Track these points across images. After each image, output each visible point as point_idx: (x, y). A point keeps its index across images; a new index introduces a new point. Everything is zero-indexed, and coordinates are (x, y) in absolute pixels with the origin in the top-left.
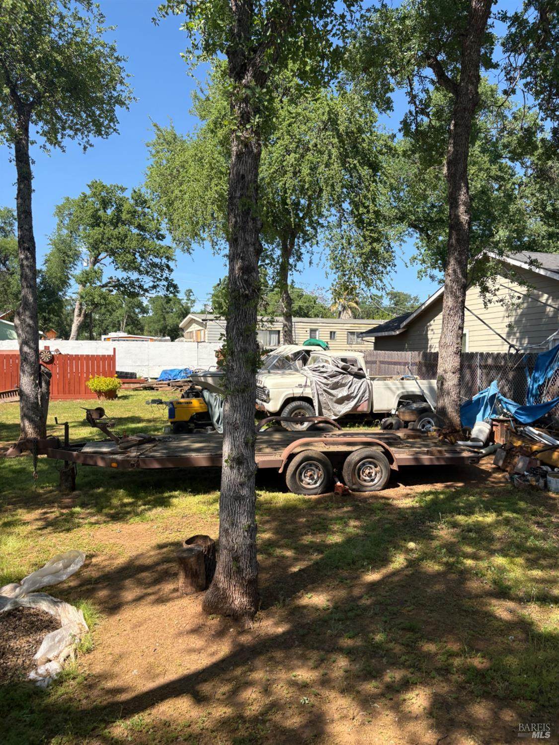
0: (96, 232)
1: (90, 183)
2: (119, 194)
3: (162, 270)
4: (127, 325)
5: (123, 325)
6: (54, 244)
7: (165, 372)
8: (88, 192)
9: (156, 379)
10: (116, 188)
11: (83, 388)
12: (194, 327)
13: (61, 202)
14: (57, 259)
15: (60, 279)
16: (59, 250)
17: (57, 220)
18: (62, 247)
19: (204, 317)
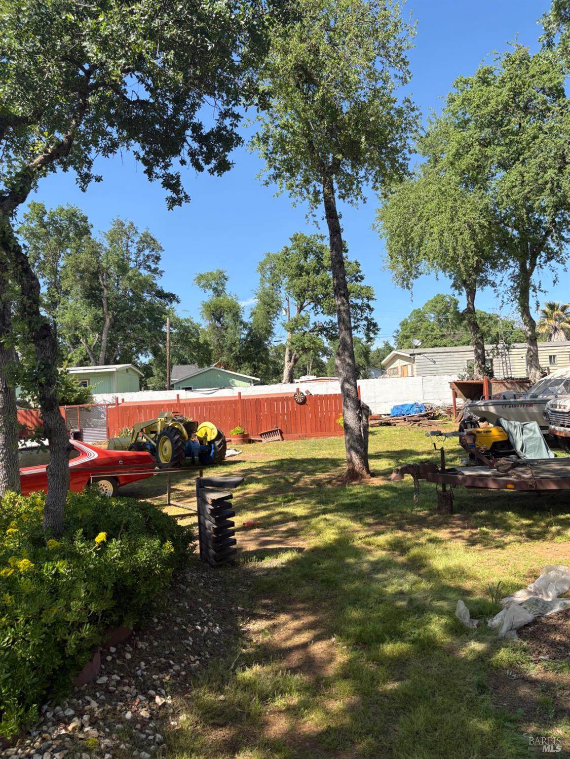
0: (300, 282)
1: (292, 237)
2: (319, 242)
3: (362, 310)
4: (313, 368)
5: (309, 369)
6: (260, 298)
7: (396, 408)
8: (290, 245)
9: (388, 415)
10: (316, 238)
11: (333, 425)
12: (399, 363)
13: (263, 258)
14: (263, 311)
15: (266, 329)
16: (264, 303)
17: (259, 275)
18: (267, 299)
19: (412, 351)
